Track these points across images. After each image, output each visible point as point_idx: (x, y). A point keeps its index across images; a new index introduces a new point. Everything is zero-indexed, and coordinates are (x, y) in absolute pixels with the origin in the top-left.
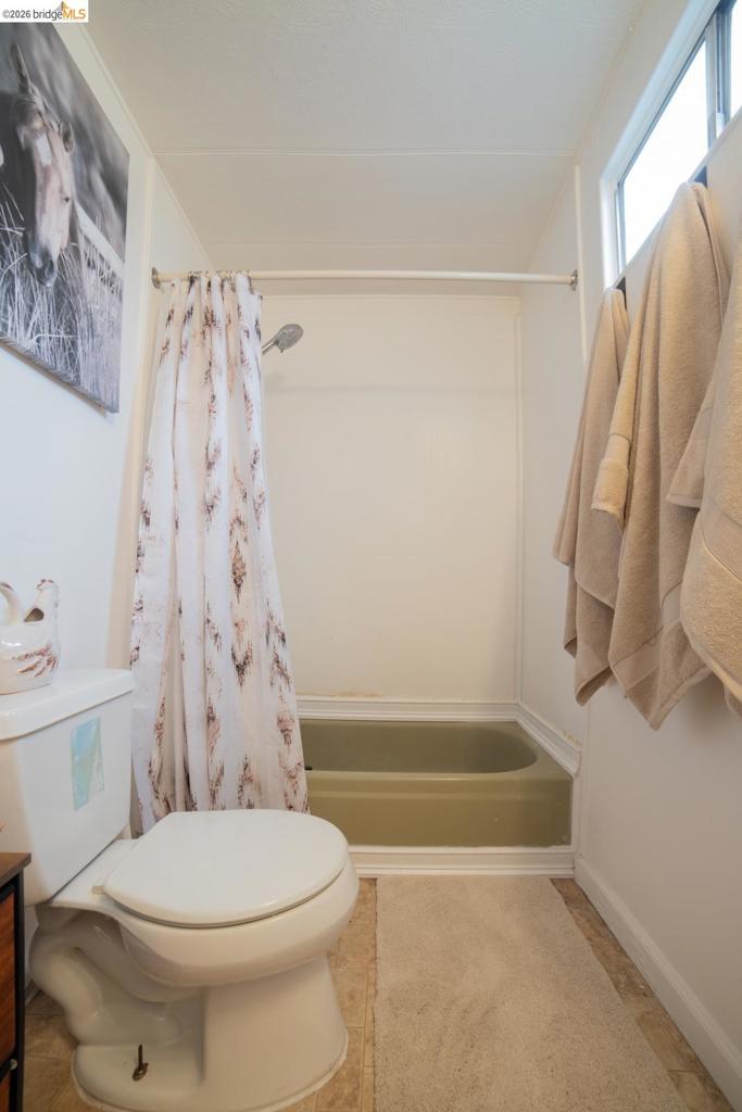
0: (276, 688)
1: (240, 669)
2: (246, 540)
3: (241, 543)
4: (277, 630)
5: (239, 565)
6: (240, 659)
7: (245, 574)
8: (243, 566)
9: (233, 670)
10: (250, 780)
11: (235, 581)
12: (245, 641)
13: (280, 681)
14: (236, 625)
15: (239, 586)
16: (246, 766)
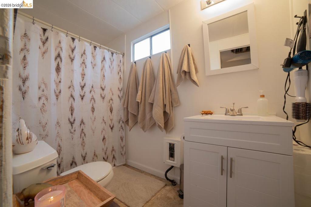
0: (121, 131)
1: (112, 128)
2: (113, 103)
3: (112, 104)
4: (122, 121)
5: (111, 108)
6: (112, 126)
7: (113, 110)
8: (112, 108)
9: (110, 129)
10: (114, 150)
12: (113, 123)
14: (111, 120)
15: (111, 112)
16: (113, 147)
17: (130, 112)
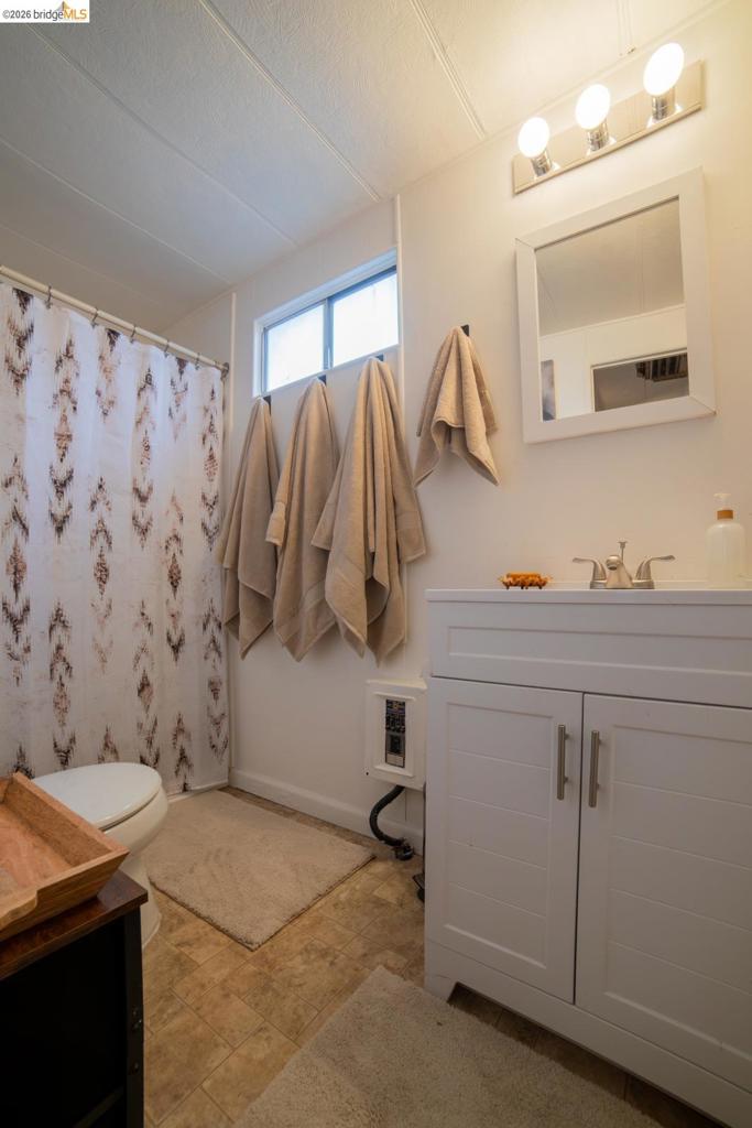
0: (210, 662)
1: (176, 649)
2: (181, 551)
3: (178, 555)
4: (216, 620)
5: (175, 571)
6: (175, 639)
7: (179, 578)
8: (179, 572)
9: (168, 650)
10: (182, 730)
11: (172, 583)
12: (179, 629)
13: (214, 655)
14: (173, 616)
15: (175, 587)
16: (180, 721)
17: (246, 587)
